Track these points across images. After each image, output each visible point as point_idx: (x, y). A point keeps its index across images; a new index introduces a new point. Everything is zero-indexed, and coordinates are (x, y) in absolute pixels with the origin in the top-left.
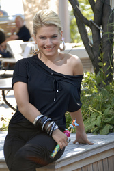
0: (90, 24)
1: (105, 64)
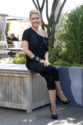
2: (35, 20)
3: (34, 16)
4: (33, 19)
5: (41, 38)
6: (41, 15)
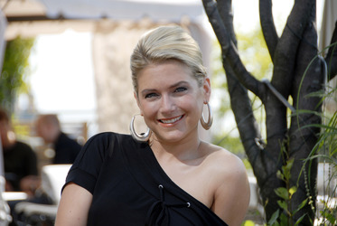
0: (262, 89)
1: (292, 191)
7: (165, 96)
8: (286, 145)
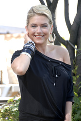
2: (38, 30)
3: (36, 19)
4: (35, 26)
5: (55, 65)
6: (54, 19)
7: (39, 27)
8: (75, 61)
